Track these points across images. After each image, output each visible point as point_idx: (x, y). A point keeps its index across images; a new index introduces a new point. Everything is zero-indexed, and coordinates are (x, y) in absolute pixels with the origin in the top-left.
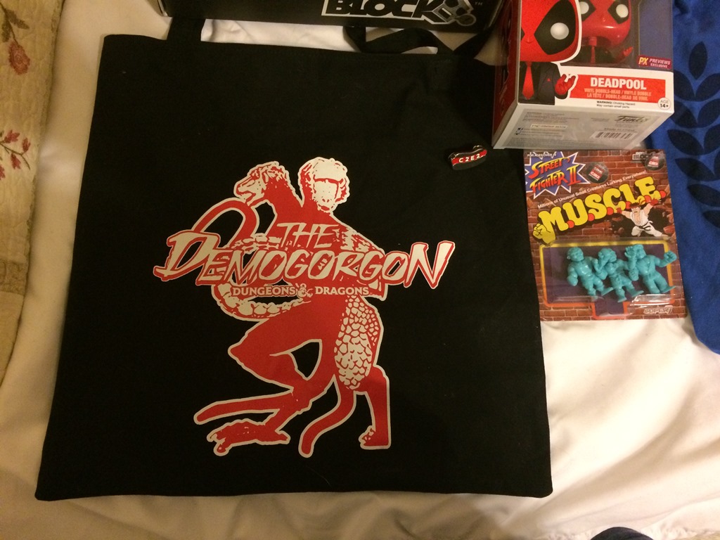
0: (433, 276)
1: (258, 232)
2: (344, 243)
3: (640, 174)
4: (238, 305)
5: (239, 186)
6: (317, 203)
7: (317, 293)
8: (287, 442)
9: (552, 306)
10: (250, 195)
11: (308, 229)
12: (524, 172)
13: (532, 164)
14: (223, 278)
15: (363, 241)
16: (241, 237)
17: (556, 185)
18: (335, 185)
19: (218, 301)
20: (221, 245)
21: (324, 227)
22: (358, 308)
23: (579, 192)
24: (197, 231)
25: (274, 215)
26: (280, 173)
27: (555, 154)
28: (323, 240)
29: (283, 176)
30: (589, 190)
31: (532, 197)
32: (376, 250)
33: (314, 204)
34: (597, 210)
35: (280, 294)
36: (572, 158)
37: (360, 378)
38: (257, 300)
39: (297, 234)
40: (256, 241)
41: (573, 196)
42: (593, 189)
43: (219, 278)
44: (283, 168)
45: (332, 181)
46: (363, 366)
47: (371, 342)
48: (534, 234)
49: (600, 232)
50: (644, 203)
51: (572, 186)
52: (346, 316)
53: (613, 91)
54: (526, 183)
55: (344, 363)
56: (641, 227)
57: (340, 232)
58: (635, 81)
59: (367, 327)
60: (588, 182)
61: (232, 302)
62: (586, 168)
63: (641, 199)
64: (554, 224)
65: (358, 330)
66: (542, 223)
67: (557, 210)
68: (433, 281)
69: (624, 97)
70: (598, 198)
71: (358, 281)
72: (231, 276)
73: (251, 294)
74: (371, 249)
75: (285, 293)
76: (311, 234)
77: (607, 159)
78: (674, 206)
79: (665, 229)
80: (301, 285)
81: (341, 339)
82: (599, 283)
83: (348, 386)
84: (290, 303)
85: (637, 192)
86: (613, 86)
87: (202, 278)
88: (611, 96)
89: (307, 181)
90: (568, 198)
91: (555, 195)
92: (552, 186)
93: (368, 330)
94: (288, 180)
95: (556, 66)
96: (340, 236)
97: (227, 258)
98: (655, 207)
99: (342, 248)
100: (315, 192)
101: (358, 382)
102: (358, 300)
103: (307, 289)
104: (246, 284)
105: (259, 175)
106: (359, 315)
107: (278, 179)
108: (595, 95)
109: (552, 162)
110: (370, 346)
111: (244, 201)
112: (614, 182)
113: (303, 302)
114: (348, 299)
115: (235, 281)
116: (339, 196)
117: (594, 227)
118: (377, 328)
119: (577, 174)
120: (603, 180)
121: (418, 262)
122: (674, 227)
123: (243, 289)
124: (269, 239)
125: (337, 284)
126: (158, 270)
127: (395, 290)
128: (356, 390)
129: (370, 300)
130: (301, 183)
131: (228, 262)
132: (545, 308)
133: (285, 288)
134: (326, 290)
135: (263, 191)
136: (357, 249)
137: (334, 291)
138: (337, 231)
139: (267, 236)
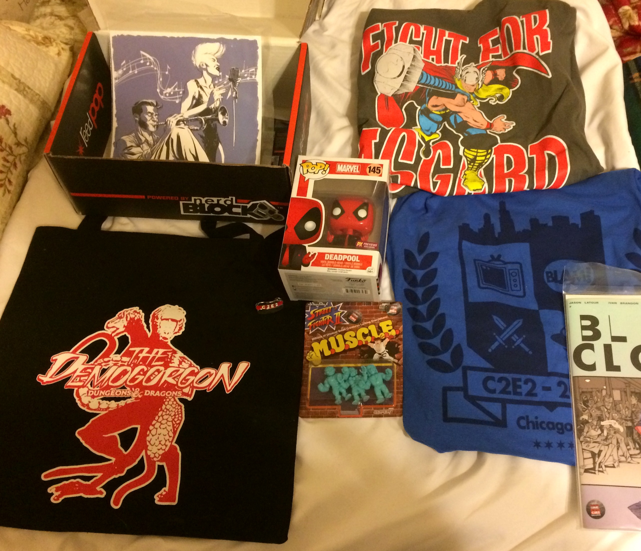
0: (230, 385)
1: (115, 353)
2: (172, 361)
3: (383, 318)
4: (90, 402)
5: (109, 323)
6: (160, 335)
7: (146, 394)
8: (102, 496)
9: (311, 407)
10: (115, 329)
11: (150, 352)
12: (305, 316)
13: (311, 311)
14: (84, 384)
15: (186, 361)
16: (102, 357)
17: (325, 325)
18: (175, 323)
19: (77, 399)
20: (88, 362)
21: (161, 351)
22: (171, 405)
23: (340, 329)
24: (74, 352)
25: (129, 343)
26: (139, 315)
27: (327, 304)
28: (159, 359)
29: (140, 317)
30: (348, 329)
31: (308, 333)
32: (194, 366)
33: (158, 335)
34: (352, 342)
35: (120, 395)
36: (338, 307)
37: (161, 452)
38: (103, 399)
39: (141, 355)
40: (112, 360)
41: (336, 332)
42: (350, 328)
43: (81, 384)
44: (141, 311)
45: (173, 320)
46: (165, 444)
47: (174, 427)
48: (307, 358)
49: (352, 357)
50: (384, 338)
51: (337, 325)
52: (161, 410)
53: (338, 263)
54: (306, 323)
55: (152, 442)
56: (380, 354)
57: (172, 355)
58: (353, 257)
59: (173, 417)
60: (348, 323)
61: (85, 400)
62: (347, 314)
63: (382, 335)
64: (321, 351)
65: (167, 419)
66: (313, 350)
67: (324, 342)
68: (229, 388)
69: (344, 266)
70: (353, 334)
71: (176, 387)
72: (90, 383)
73: (100, 395)
74: (190, 366)
75: (124, 394)
76: (151, 356)
77: (361, 308)
78: (404, 340)
79: (396, 356)
80: (136, 389)
81: (154, 425)
82: (344, 392)
83: (153, 458)
84: (125, 401)
85: (380, 330)
86: (339, 259)
87: (70, 383)
88: (337, 266)
89: (156, 320)
90: (333, 333)
91: (324, 331)
92: (323, 326)
93: (173, 419)
94: (143, 319)
95: (305, 247)
96: (171, 357)
97: (89, 370)
98: (391, 340)
99: (170, 365)
100: (160, 327)
101: (159, 455)
102: (173, 400)
103: (139, 392)
104: (98, 388)
105: (124, 316)
106: (170, 410)
107: (136, 318)
108: (327, 265)
109: (324, 309)
110: (172, 431)
111: (110, 333)
112: (366, 323)
113: (135, 401)
114: (166, 399)
115: (91, 386)
116: (176, 330)
117: (348, 354)
118: (180, 418)
119: (340, 318)
120: (358, 321)
121: (222, 376)
122: (402, 354)
123: (95, 392)
124: (121, 358)
125: (161, 389)
126: (40, 378)
127: (200, 394)
128: (158, 461)
129: (181, 400)
130: (152, 321)
131: (90, 373)
132: (306, 409)
133: (125, 391)
134: (152, 393)
135: (124, 326)
136: (181, 366)
137: (158, 393)
138: (170, 354)
139: (121, 357)
